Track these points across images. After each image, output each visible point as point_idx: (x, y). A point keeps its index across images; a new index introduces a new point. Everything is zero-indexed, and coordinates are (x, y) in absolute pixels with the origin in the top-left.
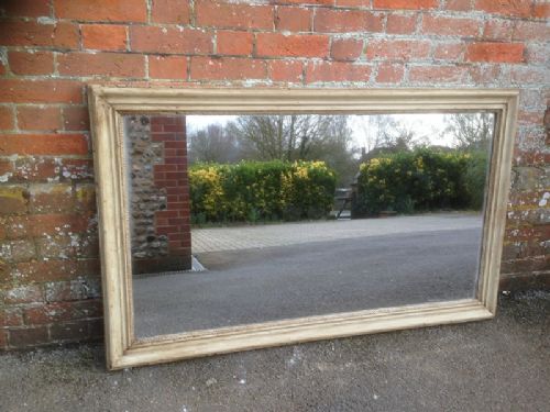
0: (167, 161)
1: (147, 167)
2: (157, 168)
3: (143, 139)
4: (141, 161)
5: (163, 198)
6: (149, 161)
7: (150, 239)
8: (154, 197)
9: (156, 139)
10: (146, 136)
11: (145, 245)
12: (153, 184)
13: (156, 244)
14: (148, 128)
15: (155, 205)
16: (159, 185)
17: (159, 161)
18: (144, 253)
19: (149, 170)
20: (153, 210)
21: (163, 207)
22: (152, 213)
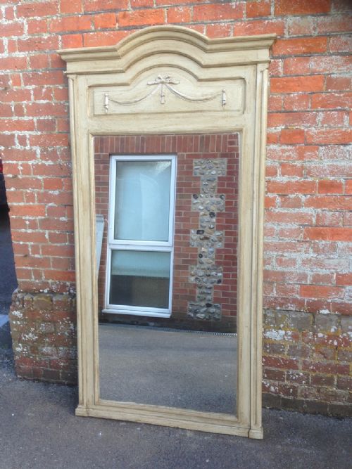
0: (226, 245)
1: (211, 250)
2: (218, 251)
3: (210, 228)
4: (207, 245)
5: (220, 274)
6: (212, 245)
7: (209, 306)
8: (214, 273)
9: (219, 228)
10: (212, 226)
11: (205, 309)
12: (214, 263)
13: (212, 310)
14: (214, 220)
15: (214, 279)
16: (218, 264)
17: (220, 245)
18: (203, 315)
19: (212, 252)
20: (212, 283)
21: (219, 281)
22: (211, 285)
